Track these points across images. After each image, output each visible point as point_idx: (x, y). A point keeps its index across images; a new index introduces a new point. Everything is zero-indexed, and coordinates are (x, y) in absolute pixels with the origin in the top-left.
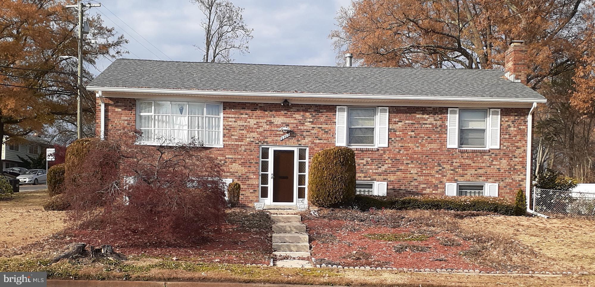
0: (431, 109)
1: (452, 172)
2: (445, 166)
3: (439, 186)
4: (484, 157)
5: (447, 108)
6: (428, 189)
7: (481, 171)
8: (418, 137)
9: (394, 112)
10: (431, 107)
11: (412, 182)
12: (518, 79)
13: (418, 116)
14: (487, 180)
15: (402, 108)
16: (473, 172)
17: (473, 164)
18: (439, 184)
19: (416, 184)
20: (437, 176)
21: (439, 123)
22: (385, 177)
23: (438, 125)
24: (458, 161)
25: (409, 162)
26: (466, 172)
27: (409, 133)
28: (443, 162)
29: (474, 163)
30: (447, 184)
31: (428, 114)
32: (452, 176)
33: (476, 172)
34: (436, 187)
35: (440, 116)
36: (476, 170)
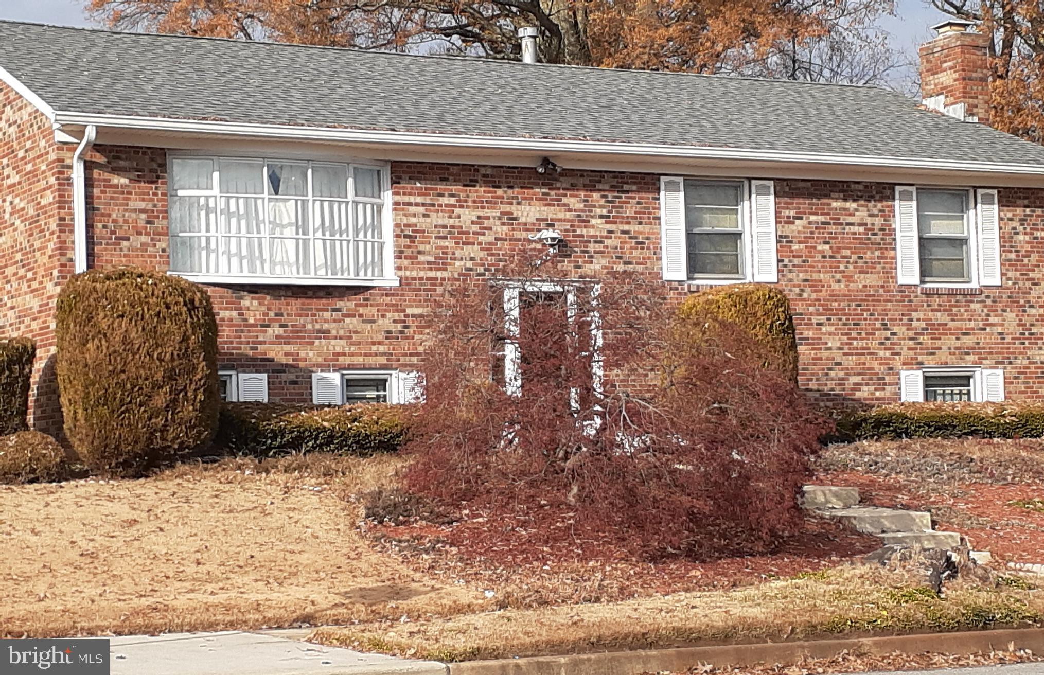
0: (861, 187)
1: (911, 342)
2: (896, 329)
3: (887, 378)
4: (973, 306)
5: (892, 186)
6: (865, 388)
7: (968, 341)
8: (838, 256)
9: (785, 194)
10: (858, 183)
11: (830, 369)
12: (972, 114)
13: (835, 204)
14: (978, 364)
15: (801, 184)
16: (952, 342)
17: (951, 324)
18: (888, 374)
19: (841, 374)
20: (882, 353)
21: (878, 221)
23: (876, 228)
24: (921, 316)
25: (823, 319)
26: (938, 343)
27: (819, 248)
28: (891, 320)
29: (953, 320)
30: (903, 374)
31: (854, 200)
32: (912, 353)
33: (958, 344)
34: (881, 383)
35: (879, 205)
36: (958, 339)
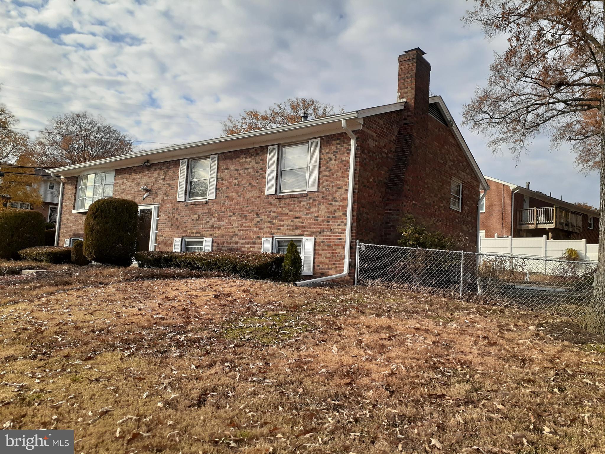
0: (253, 150)
1: (269, 224)
2: (263, 217)
3: (256, 241)
4: (302, 203)
5: (266, 147)
6: (246, 246)
7: (297, 222)
8: (241, 184)
9: (223, 160)
10: (253, 148)
11: (233, 237)
12: (403, 98)
13: (242, 160)
14: (303, 233)
15: (229, 154)
16: (290, 223)
17: (289, 213)
18: (257, 240)
19: (237, 239)
20: (255, 229)
21: (259, 166)
22: (212, 233)
23: (259, 168)
24: (275, 210)
25: (232, 214)
26: (282, 223)
27: (234, 181)
28: (261, 213)
29: (290, 211)
30: (263, 239)
31: (250, 157)
32: (269, 229)
33: (292, 223)
34: (254, 244)
35: (260, 158)
36: (292, 221)
